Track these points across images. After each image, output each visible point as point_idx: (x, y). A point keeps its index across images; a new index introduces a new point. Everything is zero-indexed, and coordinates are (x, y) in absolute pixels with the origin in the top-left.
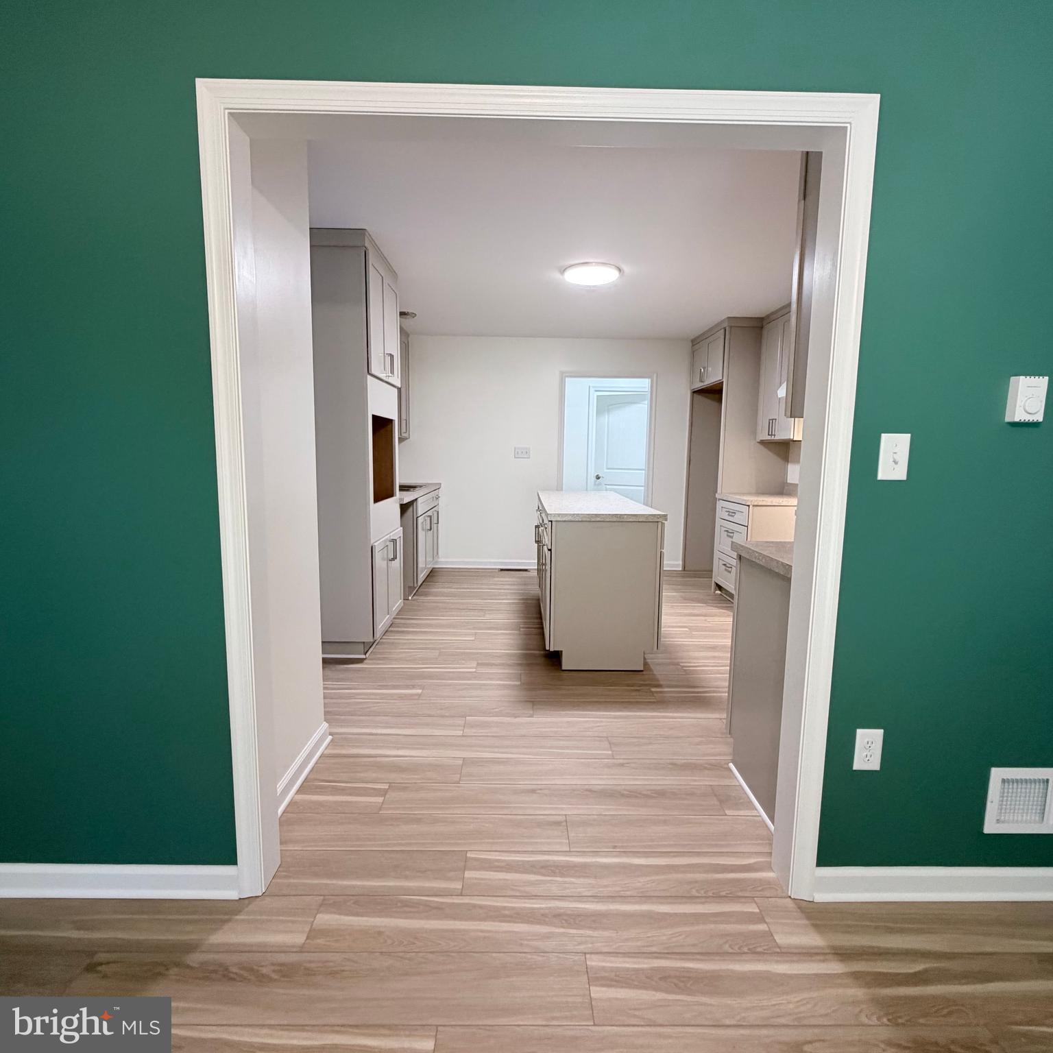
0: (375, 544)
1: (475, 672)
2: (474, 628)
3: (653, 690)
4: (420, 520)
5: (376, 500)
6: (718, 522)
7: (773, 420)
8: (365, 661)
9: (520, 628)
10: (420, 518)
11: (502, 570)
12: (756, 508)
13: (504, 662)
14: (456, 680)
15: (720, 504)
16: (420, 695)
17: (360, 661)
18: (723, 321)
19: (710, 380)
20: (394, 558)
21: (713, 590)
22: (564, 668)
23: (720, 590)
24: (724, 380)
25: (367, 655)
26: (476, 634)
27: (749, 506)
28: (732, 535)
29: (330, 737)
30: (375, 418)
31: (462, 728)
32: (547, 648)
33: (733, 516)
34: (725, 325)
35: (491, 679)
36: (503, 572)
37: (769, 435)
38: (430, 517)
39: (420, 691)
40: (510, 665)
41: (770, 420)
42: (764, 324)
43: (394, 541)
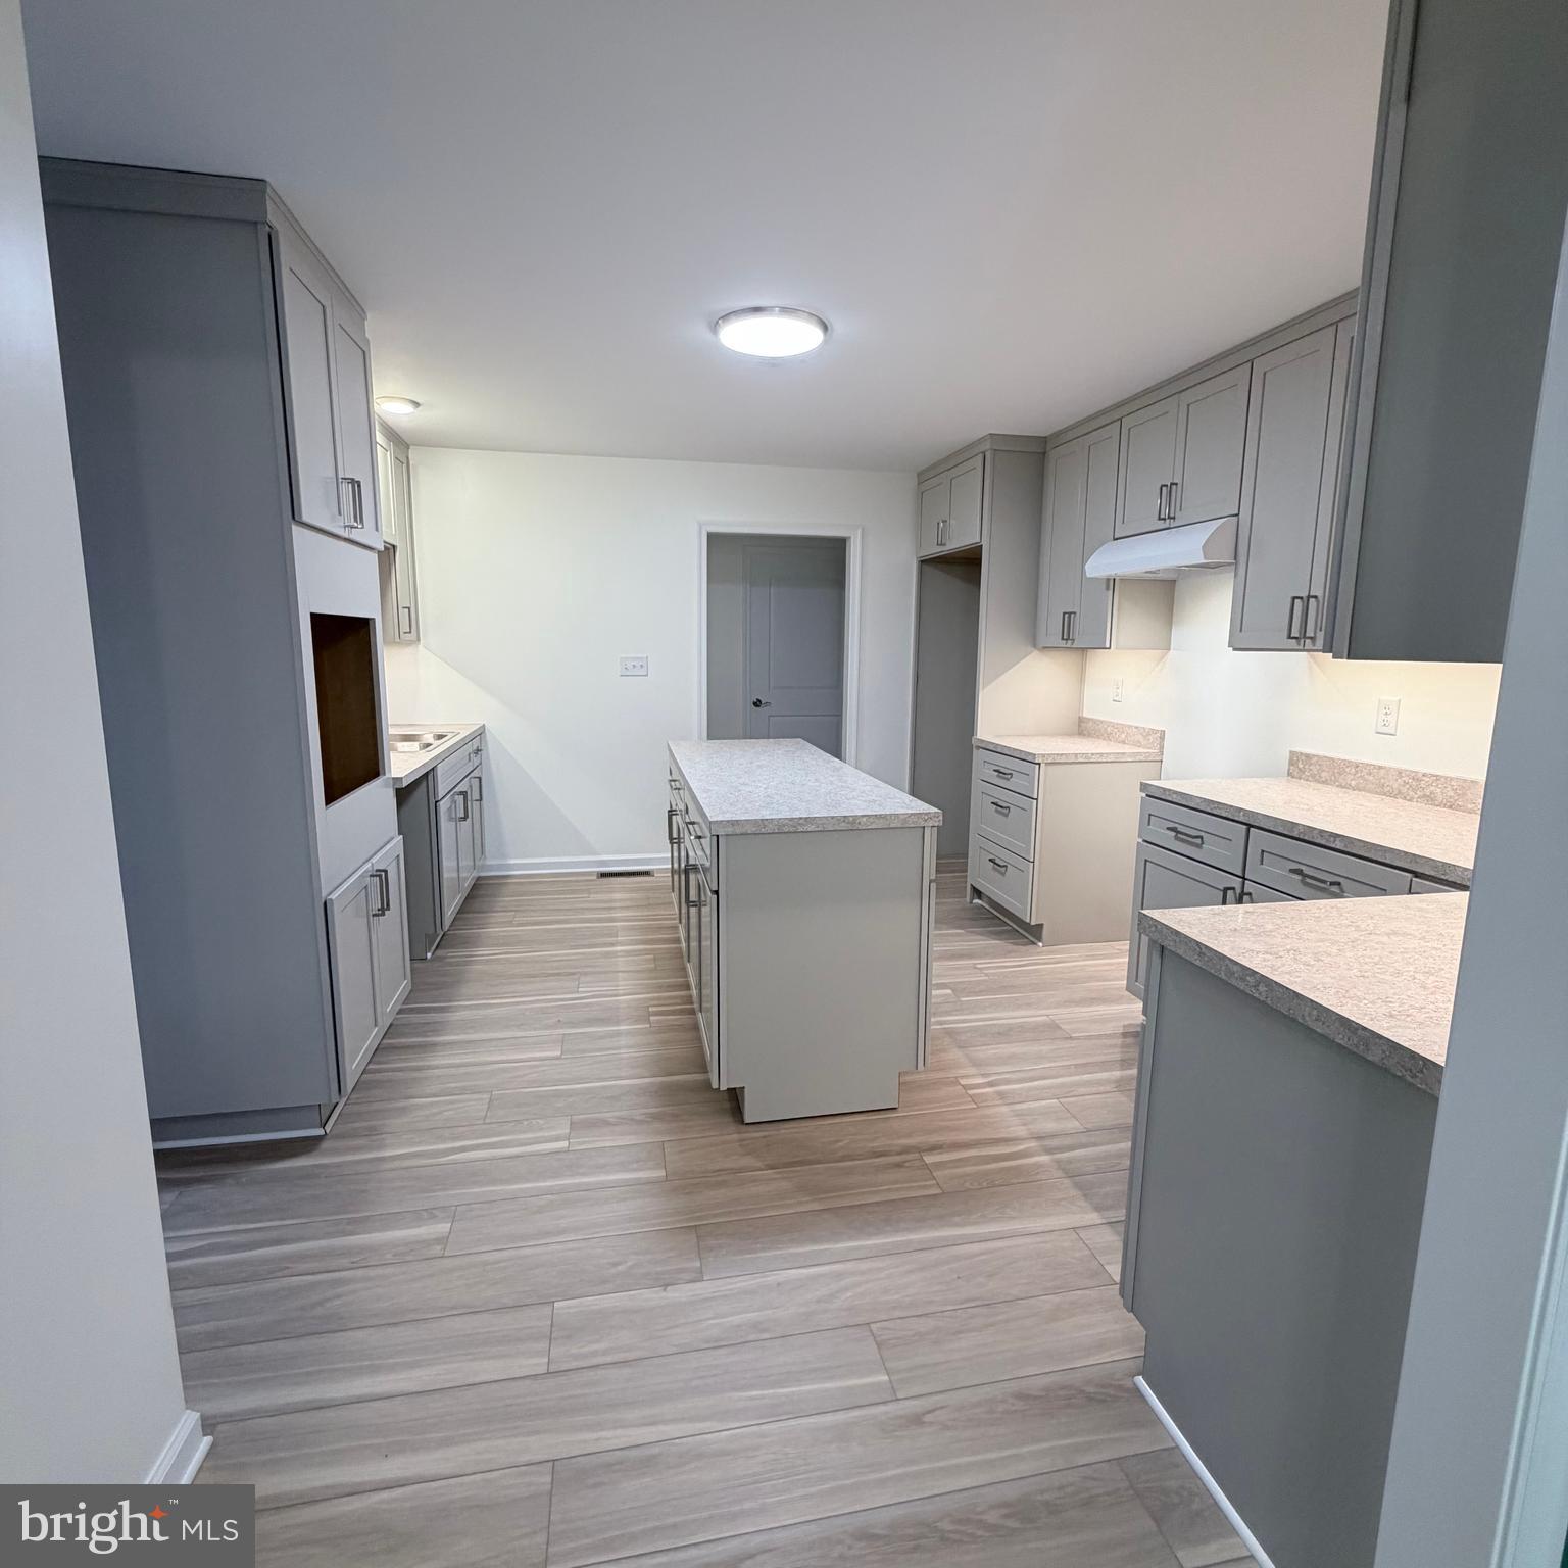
0: (333, 897)
1: (567, 1151)
2: (559, 1024)
3: (929, 1159)
4: (443, 806)
5: (331, 797)
6: (977, 786)
7: (1070, 614)
8: (325, 1145)
9: (650, 1014)
10: (441, 803)
11: (604, 875)
12: (1050, 767)
13: (623, 1113)
14: (527, 1181)
15: (978, 756)
16: (443, 1241)
17: (308, 1145)
18: (981, 441)
19: (957, 542)
20: (382, 911)
21: (968, 899)
22: (747, 1120)
23: (980, 898)
24: (985, 544)
25: (328, 1128)
26: (563, 1039)
27: (1039, 764)
28: (1006, 811)
29: (208, 1440)
30: (318, 620)
31: (544, 1345)
32: (715, 1086)
33: (1008, 779)
34: (987, 446)
35: (602, 1168)
36: (606, 880)
37: (1063, 639)
38: (464, 794)
39: (443, 1228)
40: (640, 1122)
41: (1064, 614)
42: (1048, 449)
43: (381, 875)
